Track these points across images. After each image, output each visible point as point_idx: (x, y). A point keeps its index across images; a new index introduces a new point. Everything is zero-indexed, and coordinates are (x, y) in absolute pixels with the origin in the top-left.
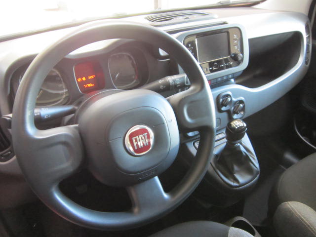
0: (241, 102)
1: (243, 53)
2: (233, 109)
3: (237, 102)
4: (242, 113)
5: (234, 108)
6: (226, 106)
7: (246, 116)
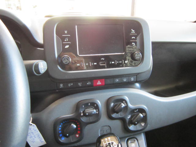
0: (142, 111)
1: (142, 53)
2: (129, 117)
3: (136, 109)
4: (143, 124)
5: (131, 117)
6: (117, 113)
7: (148, 128)
